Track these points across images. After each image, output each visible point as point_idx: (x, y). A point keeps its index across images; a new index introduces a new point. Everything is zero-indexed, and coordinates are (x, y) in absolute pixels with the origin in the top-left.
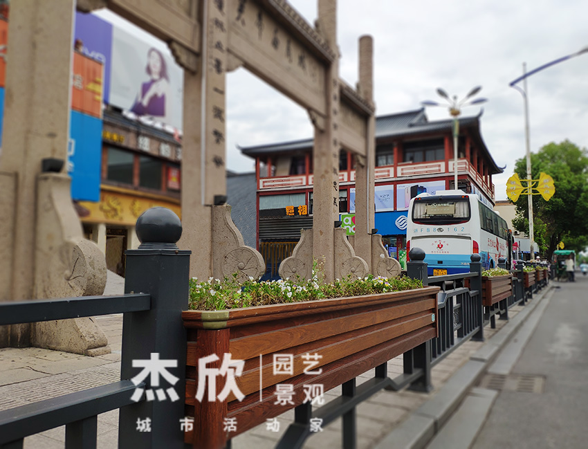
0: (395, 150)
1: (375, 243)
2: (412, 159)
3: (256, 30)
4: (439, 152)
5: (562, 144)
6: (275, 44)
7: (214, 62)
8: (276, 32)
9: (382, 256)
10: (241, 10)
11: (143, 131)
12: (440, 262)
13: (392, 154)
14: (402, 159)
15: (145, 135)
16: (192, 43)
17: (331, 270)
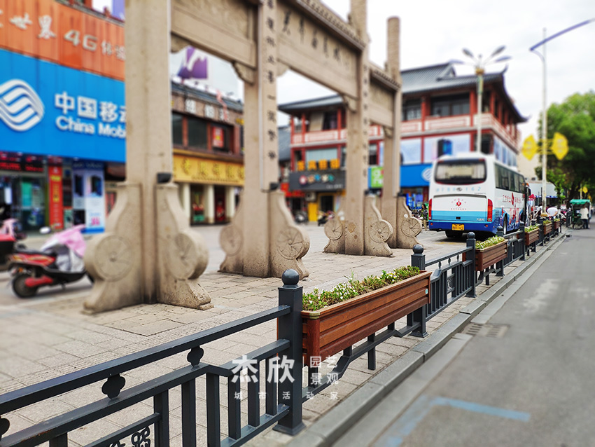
0: (423, 105)
1: (400, 205)
2: (439, 112)
3: (299, 35)
4: (465, 106)
5: (586, 94)
6: (314, 44)
7: (267, 74)
8: (315, 33)
9: (406, 216)
10: (286, 22)
11: (190, 95)
12: (458, 218)
13: (420, 108)
14: (430, 113)
15: (191, 99)
16: (250, 60)
17: (361, 231)
